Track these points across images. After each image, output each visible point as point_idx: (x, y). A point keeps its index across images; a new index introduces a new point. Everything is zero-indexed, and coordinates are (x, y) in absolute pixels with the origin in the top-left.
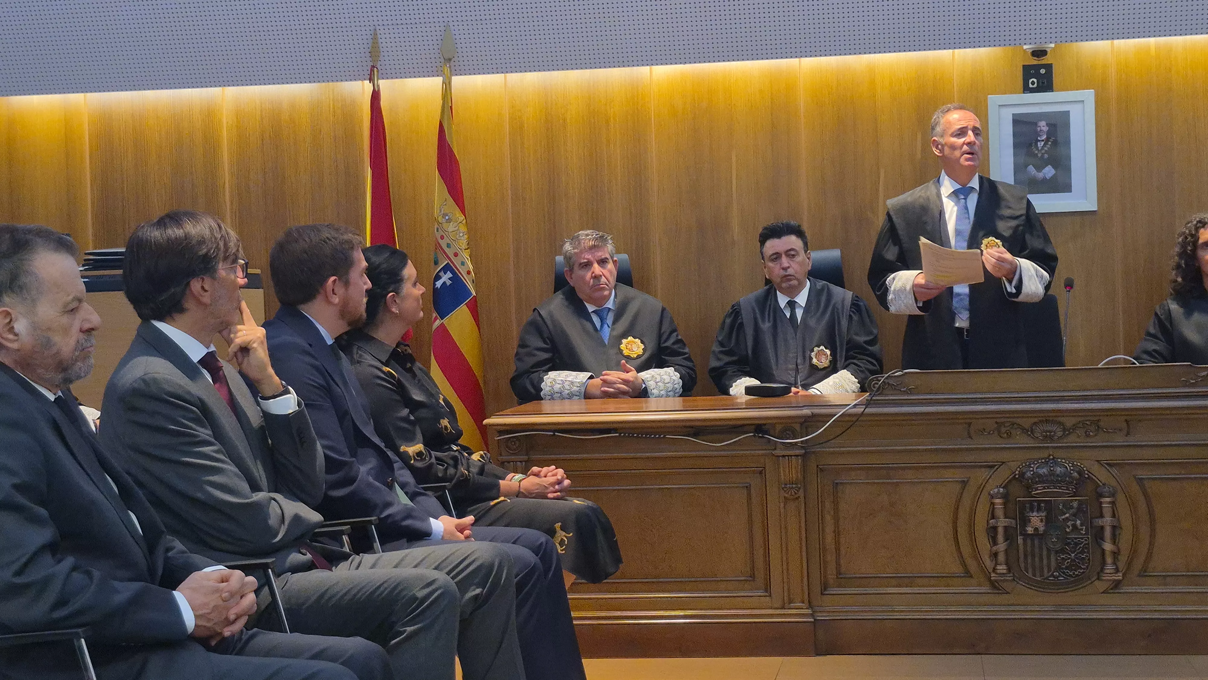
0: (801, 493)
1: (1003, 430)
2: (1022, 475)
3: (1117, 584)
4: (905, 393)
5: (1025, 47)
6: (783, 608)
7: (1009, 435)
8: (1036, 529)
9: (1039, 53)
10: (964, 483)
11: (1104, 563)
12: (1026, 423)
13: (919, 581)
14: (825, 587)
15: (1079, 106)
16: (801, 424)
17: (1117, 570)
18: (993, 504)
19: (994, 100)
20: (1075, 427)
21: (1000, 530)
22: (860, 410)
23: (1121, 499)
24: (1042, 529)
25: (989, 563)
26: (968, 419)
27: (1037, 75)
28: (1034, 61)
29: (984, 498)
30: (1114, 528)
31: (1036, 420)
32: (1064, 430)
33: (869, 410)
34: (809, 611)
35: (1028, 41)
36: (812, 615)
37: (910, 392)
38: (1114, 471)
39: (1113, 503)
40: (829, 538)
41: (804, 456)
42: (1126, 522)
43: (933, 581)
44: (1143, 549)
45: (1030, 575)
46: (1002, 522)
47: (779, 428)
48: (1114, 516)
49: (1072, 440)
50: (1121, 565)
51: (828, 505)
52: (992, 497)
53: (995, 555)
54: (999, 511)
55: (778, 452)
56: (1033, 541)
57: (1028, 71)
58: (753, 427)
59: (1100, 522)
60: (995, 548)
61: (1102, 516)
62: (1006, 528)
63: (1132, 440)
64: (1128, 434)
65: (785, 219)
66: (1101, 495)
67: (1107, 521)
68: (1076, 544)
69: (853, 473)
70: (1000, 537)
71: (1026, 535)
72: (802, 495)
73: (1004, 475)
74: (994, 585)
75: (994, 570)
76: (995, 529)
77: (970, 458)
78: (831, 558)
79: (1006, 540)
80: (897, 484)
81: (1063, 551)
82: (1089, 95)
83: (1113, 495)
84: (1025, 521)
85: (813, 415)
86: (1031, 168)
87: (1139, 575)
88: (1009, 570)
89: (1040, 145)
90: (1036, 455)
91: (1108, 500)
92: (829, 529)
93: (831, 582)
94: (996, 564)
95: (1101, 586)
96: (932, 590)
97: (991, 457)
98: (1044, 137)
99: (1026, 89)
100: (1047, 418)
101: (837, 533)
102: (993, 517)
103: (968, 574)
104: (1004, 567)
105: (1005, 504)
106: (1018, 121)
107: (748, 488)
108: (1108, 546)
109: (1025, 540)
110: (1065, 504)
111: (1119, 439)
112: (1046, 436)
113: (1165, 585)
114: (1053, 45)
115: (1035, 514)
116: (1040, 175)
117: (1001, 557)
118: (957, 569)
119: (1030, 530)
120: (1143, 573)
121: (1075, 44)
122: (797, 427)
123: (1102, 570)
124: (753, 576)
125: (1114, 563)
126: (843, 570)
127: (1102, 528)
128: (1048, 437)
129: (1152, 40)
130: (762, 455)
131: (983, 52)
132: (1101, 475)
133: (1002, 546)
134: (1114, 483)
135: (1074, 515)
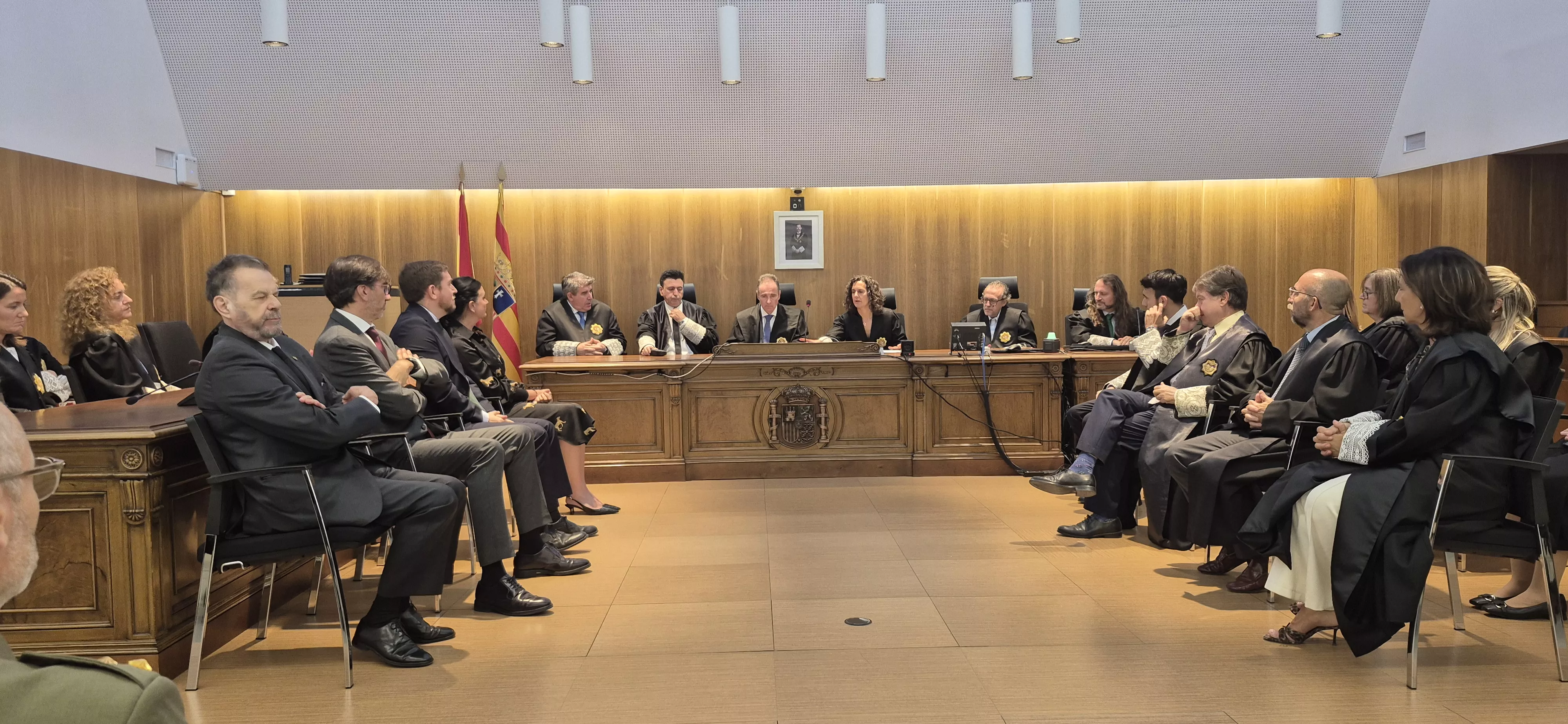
0: (680, 403)
1: (776, 372)
2: (785, 393)
3: (827, 444)
4: (731, 354)
5: (791, 188)
6: (670, 458)
7: (779, 375)
8: (791, 419)
9: (798, 192)
10: (758, 397)
11: (821, 435)
12: (787, 369)
13: (736, 444)
14: (691, 448)
15: (816, 218)
16: (681, 369)
17: (827, 438)
18: (771, 407)
19: (777, 213)
20: (809, 371)
21: (774, 420)
22: (709, 362)
23: (829, 404)
24: (793, 419)
25: (768, 436)
26: (760, 367)
27: (797, 202)
28: (795, 196)
29: (767, 404)
30: (826, 418)
31: (792, 367)
32: (804, 372)
33: (713, 362)
34: (683, 460)
35: (793, 186)
36: (684, 461)
37: (733, 354)
38: (826, 391)
39: (825, 406)
40: (693, 424)
41: (681, 384)
42: (831, 415)
43: (742, 444)
44: (839, 429)
45: (787, 441)
46: (775, 416)
47: (669, 371)
48: (826, 413)
49: (808, 377)
50: (829, 435)
51: (693, 408)
52: (771, 404)
53: (772, 431)
54: (774, 411)
55: (669, 383)
56: (789, 424)
57: (793, 200)
58: (657, 370)
59: (819, 416)
60: (771, 428)
61: (820, 413)
62: (776, 419)
63: (836, 377)
64: (833, 375)
65: (675, 268)
66: (820, 403)
67: (823, 414)
68: (809, 426)
69: (705, 393)
70: (774, 423)
71: (785, 422)
72: (680, 404)
73: (776, 394)
74: (771, 446)
75: (771, 438)
76: (771, 419)
77: (762, 385)
78: (694, 434)
79: (777, 424)
80: (726, 398)
81: (803, 429)
82: (821, 213)
83: (826, 403)
84: (785, 415)
85: (687, 365)
86: (794, 247)
87: (837, 440)
88: (778, 439)
89: (798, 236)
90: (792, 384)
91: (823, 405)
92: (694, 419)
93: (693, 445)
94: (772, 436)
95: (819, 445)
96: (743, 448)
97: (771, 385)
98: (800, 232)
99: (792, 209)
100: (797, 367)
101: (697, 421)
102: (771, 414)
103: (758, 440)
104: (776, 437)
105: (776, 407)
106: (788, 223)
107: (654, 400)
108: (823, 427)
109: (785, 425)
110: (804, 407)
111: (829, 377)
112: (796, 375)
113: (848, 444)
114: (804, 188)
115: (790, 412)
116: (798, 251)
117: (774, 433)
118: (755, 439)
119: (788, 419)
120: (838, 439)
121: (814, 188)
122: (679, 370)
123: (820, 438)
124: (656, 443)
125: (826, 435)
126: (699, 439)
127: (820, 418)
128: (797, 376)
129: (850, 188)
130: (663, 384)
131: (771, 189)
132: (821, 393)
133: (774, 427)
134: (826, 397)
135: (808, 412)
